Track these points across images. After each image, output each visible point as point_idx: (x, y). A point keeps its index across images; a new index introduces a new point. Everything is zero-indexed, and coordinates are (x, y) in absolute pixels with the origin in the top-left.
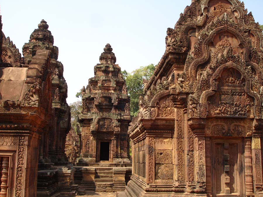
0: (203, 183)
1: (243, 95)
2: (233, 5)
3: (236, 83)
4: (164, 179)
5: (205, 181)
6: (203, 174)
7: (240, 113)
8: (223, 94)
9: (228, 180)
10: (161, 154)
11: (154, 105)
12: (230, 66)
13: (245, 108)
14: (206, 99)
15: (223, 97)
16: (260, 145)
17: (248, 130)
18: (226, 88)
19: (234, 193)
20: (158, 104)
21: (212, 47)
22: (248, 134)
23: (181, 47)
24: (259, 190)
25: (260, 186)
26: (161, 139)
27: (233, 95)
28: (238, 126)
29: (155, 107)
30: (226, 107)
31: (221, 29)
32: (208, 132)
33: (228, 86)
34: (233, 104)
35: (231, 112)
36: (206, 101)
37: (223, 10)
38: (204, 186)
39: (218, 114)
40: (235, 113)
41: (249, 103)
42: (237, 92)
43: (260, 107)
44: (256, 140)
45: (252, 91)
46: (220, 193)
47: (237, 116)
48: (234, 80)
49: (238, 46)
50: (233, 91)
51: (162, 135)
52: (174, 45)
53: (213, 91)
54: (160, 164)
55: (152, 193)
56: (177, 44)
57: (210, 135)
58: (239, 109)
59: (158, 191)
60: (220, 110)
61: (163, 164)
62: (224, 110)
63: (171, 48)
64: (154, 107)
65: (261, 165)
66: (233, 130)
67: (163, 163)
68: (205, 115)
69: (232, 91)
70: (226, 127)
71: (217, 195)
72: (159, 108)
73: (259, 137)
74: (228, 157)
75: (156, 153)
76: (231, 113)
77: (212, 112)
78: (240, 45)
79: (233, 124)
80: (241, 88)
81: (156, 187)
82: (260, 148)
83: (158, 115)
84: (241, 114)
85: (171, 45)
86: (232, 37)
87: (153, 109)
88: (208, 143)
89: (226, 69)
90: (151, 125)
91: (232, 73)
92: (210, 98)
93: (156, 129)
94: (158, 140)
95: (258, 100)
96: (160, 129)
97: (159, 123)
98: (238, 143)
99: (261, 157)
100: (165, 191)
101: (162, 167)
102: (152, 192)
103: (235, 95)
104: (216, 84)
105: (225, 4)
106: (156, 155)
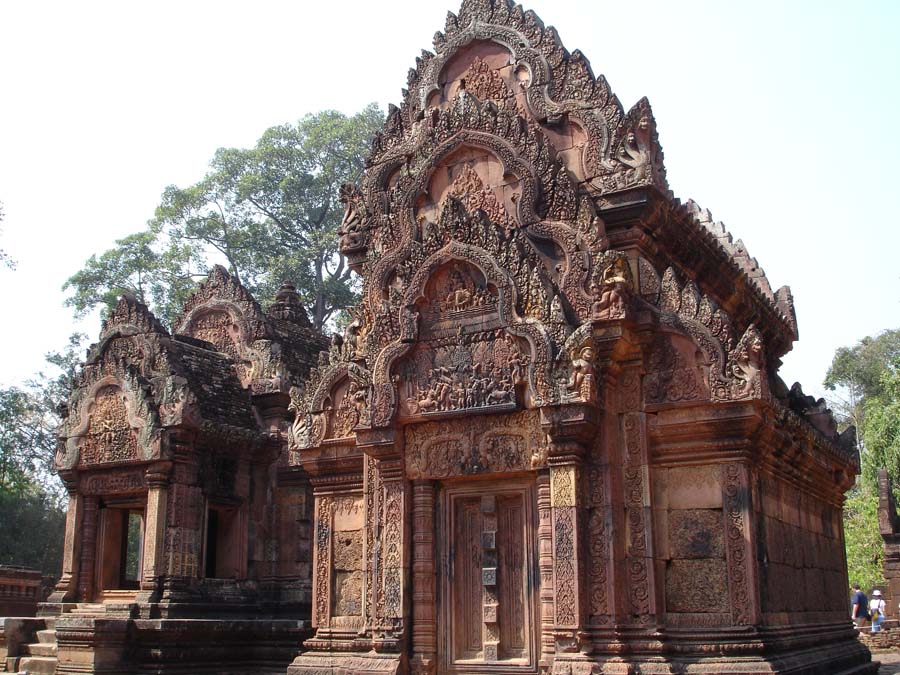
0: (397, 620)
1: (499, 337)
2: (513, 51)
3: (477, 304)
4: (352, 615)
5: (400, 615)
6: (396, 594)
7: (493, 394)
8: (439, 347)
9: (490, 613)
10: (348, 542)
11: (319, 406)
12: (446, 256)
13: (506, 378)
14: (388, 371)
15: (441, 353)
16: (573, 492)
17: (534, 448)
18: (447, 324)
19: (521, 657)
20: (327, 402)
21: (428, 208)
22: (533, 458)
23: (369, 229)
24: (565, 648)
25: (570, 634)
26: (347, 501)
27: (467, 343)
28: (505, 437)
29: (321, 412)
30: (451, 384)
31: (448, 148)
32: (415, 467)
33: (453, 317)
34: (468, 371)
35: (465, 395)
36: (387, 376)
37: (486, 78)
38: (398, 630)
39: (428, 407)
40: (478, 397)
41: (517, 357)
42: (480, 329)
43: (547, 366)
44: (562, 475)
45: (520, 320)
46: (474, 657)
47: (484, 406)
48: (468, 294)
49: (504, 183)
50: (469, 330)
51: (346, 489)
52: (353, 228)
53: (403, 342)
54: (344, 571)
55: (320, 654)
56: (360, 223)
57: (425, 475)
58: (488, 384)
59: (333, 650)
60: (433, 397)
61: (351, 572)
62: (445, 395)
63: (346, 241)
64: (317, 413)
65: (575, 562)
66: (488, 451)
67: (351, 568)
68: (386, 417)
69: (463, 329)
70: (465, 445)
71: (457, 662)
72: (332, 414)
73: (571, 465)
74: (491, 540)
75: (337, 542)
76: (465, 400)
77: (409, 405)
78: (507, 176)
79: (487, 433)
80: (491, 317)
81: (330, 638)
82: (574, 504)
83: (329, 434)
84: (496, 398)
85: (345, 231)
86: (485, 159)
87: (317, 417)
88: (422, 498)
89: (437, 270)
90: (319, 464)
91: (460, 277)
92: (401, 366)
93: (335, 474)
94: (340, 506)
95: (538, 345)
96: (343, 474)
97: (333, 454)
98: (521, 492)
99: (575, 532)
100: (348, 648)
101: (350, 579)
102: (319, 651)
103: (475, 342)
104: (411, 321)
105: (493, 57)
106: (335, 546)
